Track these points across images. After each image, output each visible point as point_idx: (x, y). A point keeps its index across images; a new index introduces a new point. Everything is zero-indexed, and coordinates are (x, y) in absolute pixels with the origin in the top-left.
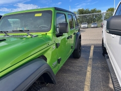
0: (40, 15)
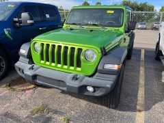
0: (112, 12)
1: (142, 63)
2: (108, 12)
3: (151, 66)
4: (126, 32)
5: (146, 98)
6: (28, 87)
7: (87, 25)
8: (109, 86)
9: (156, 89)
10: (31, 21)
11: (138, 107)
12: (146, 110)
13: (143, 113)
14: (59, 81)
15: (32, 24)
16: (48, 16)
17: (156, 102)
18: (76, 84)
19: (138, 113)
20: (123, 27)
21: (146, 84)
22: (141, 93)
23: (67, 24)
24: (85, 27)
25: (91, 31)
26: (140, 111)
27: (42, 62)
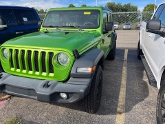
0: (89, 13)
1: (125, 63)
2: (85, 13)
3: (134, 65)
4: (104, 33)
5: (127, 99)
6: (3, 98)
7: (64, 27)
8: (82, 91)
9: (137, 88)
10: (5, 26)
11: (119, 109)
12: (126, 112)
13: (123, 115)
14: (29, 89)
15: (5, 29)
16: (25, 19)
17: (136, 102)
18: (47, 92)
19: (118, 116)
20: (100, 28)
21: (127, 84)
22: (122, 93)
23: (44, 27)
24: (63, 30)
25: (66, 33)
26: (120, 113)
27: (13, 69)
